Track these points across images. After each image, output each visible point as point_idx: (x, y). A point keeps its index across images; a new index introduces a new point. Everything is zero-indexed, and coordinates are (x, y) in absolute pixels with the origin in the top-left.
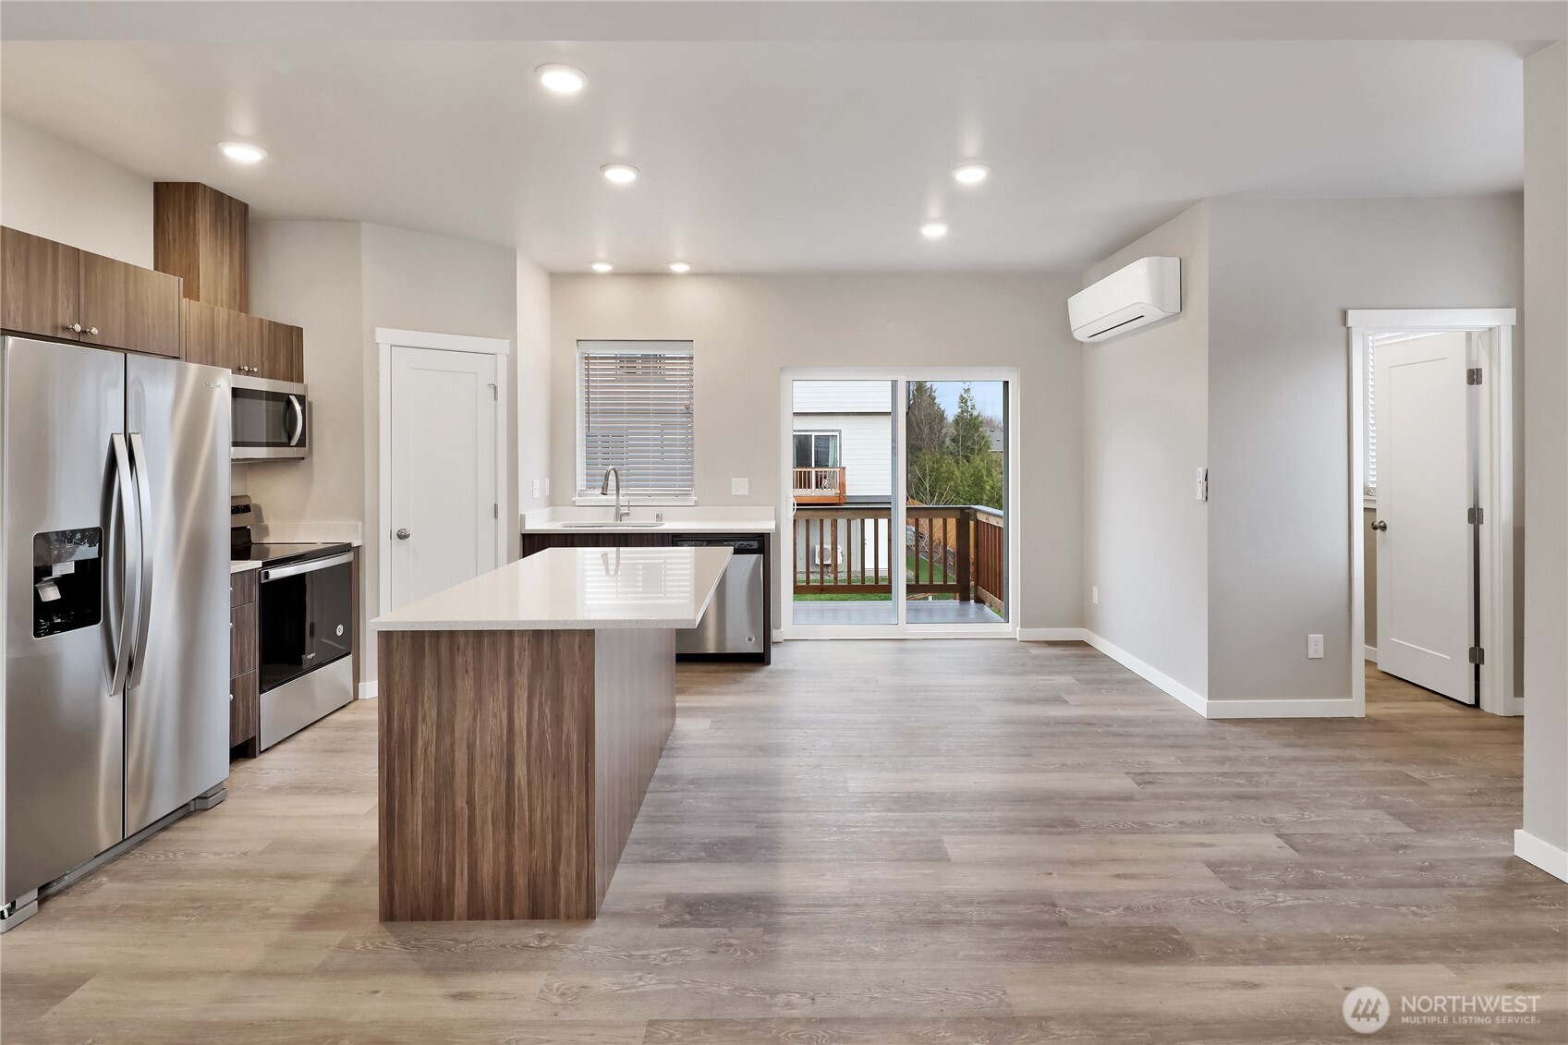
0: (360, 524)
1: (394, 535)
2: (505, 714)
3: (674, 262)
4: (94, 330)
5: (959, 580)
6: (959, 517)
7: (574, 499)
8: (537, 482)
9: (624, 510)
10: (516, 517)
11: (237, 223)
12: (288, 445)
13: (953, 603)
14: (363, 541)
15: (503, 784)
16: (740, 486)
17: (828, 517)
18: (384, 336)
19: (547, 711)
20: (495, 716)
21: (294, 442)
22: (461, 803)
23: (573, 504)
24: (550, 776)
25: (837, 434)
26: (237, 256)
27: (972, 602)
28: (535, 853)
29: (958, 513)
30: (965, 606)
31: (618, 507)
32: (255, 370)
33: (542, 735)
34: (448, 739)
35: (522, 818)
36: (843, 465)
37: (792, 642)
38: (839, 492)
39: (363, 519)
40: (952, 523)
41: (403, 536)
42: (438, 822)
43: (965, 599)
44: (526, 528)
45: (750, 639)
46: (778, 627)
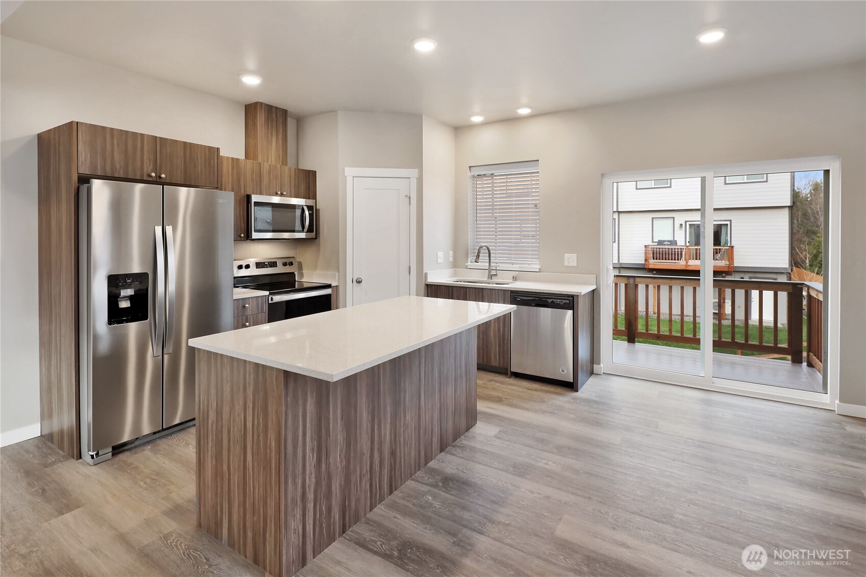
0: (337, 274)
1: (354, 281)
2: (243, 416)
3: (519, 108)
4: (163, 176)
5: (790, 343)
6: (791, 291)
7: (466, 264)
8: (441, 254)
9: (493, 272)
10: (421, 274)
11: (280, 120)
12: (303, 231)
13: (786, 364)
14: (339, 283)
15: (242, 463)
16: (571, 259)
17: (664, 284)
18: (349, 172)
19: (261, 421)
20: (238, 416)
21: (306, 230)
22: (225, 467)
23: (466, 267)
24: (262, 469)
25: (728, 223)
26: (280, 136)
27: (805, 364)
28: (255, 518)
29: (790, 287)
30: (797, 367)
31: (490, 270)
32: (285, 193)
33: (258, 436)
34: (220, 423)
35: (250, 491)
36: (733, 245)
37: (608, 376)
38: (728, 263)
39: (339, 272)
40: (783, 296)
41: (359, 282)
42: (216, 476)
43: (797, 360)
44: (428, 281)
45: (563, 371)
46: (599, 363)
